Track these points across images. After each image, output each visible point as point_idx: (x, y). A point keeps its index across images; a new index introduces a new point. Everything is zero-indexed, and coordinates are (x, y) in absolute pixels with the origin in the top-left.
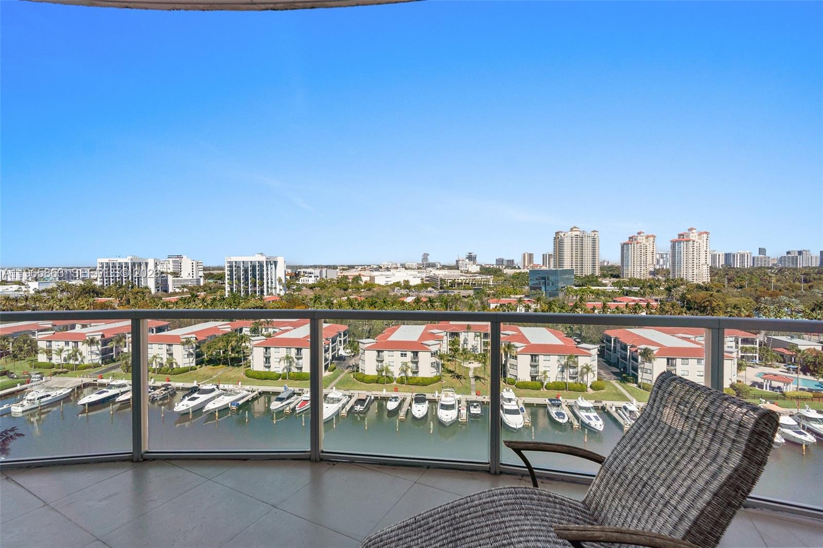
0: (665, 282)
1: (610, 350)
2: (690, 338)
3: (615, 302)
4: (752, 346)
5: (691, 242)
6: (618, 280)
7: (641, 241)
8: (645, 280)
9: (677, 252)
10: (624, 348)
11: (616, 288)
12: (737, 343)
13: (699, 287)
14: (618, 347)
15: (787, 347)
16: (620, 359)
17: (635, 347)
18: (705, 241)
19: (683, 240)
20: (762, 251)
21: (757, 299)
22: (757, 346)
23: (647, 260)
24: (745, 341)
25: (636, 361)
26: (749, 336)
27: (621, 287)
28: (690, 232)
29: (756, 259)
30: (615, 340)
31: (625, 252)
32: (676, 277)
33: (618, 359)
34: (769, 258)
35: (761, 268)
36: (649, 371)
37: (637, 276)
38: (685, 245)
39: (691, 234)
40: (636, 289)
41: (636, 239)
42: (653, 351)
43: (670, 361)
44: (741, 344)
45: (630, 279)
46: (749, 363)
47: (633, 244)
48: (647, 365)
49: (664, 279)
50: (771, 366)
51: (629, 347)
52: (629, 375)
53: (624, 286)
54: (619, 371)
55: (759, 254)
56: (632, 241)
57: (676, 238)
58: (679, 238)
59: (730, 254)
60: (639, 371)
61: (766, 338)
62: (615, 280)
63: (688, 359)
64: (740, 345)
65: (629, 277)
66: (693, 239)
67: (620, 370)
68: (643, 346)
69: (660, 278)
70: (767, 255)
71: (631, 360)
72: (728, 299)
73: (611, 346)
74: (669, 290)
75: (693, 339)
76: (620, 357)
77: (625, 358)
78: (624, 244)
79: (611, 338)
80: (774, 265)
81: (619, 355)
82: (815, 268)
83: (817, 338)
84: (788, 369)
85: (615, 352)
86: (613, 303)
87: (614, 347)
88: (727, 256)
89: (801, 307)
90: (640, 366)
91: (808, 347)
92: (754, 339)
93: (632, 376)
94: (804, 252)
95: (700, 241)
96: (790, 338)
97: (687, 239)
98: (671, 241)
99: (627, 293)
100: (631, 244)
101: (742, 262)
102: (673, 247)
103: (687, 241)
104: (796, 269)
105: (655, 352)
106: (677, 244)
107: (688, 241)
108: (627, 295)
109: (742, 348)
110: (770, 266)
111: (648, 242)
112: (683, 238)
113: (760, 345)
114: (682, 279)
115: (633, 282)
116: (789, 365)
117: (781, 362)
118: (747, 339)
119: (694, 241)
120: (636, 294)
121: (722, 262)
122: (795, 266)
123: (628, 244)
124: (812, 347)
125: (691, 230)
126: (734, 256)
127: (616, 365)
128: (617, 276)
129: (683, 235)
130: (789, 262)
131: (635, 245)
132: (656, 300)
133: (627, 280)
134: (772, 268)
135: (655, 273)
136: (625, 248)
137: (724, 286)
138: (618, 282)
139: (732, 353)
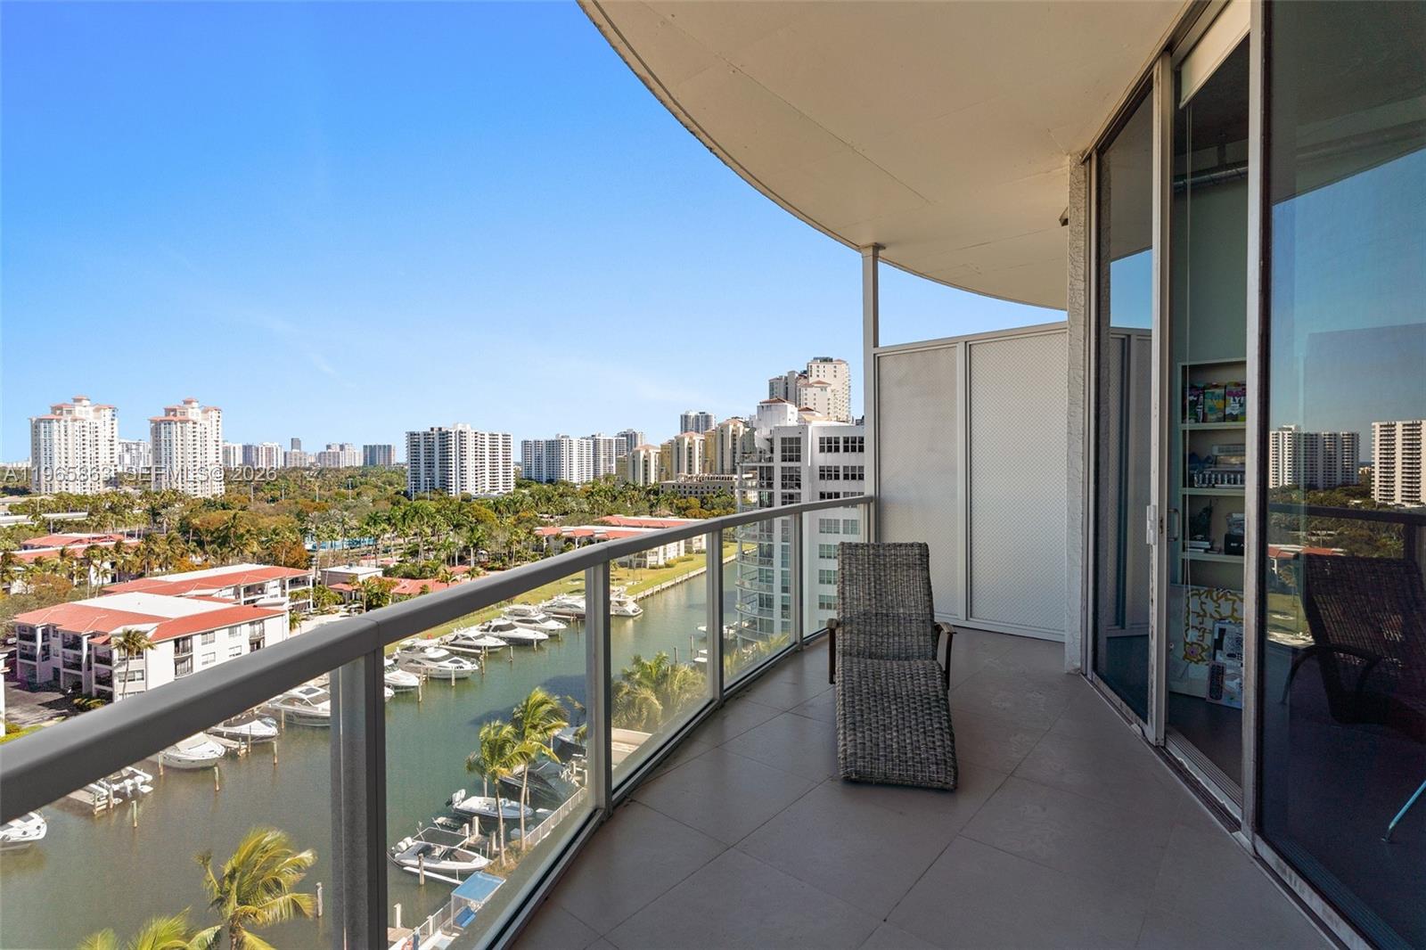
0: (141, 498)
1: (33, 658)
2: (211, 595)
3: (26, 548)
4: (305, 588)
5: (190, 425)
6: (24, 499)
7: (83, 416)
8: (98, 497)
9: (163, 443)
10: (75, 643)
11: (24, 517)
12: (284, 588)
13: (209, 504)
14: (56, 644)
15: (348, 581)
16: (63, 670)
17: (104, 634)
18: (215, 423)
19: (175, 419)
20: (295, 443)
21: (301, 516)
22: (311, 587)
23: (99, 455)
24: (294, 582)
25: (108, 661)
26: (297, 573)
27: (35, 514)
28: (187, 406)
29: (288, 456)
30: (45, 634)
31: (42, 437)
32: (164, 488)
33: (56, 671)
34: (305, 453)
35: (295, 469)
36: (138, 675)
37: (75, 489)
38: (179, 429)
39: (190, 410)
40: (80, 516)
41: (69, 412)
42: (146, 632)
43: (181, 643)
44: (290, 588)
45: (60, 497)
46: (303, 615)
47: (62, 423)
48: (135, 664)
49: (138, 492)
50: (329, 612)
51: (85, 639)
52: (89, 697)
53: (45, 512)
54: (62, 696)
55: (292, 448)
56: (61, 414)
57: (161, 415)
58: (167, 414)
59: (250, 447)
60: (116, 681)
61: (319, 573)
62: (18, 500)
63: (213, 632)
64: (288, 590)
65: (56, 492)
66: (194, 418)
67: (63, 692)
68: (120, 630)
69: (130, 490)
70: (303, 449)
71: (94, 665)
72: (260, 520)
73: (35, 648)
74: (154, 513)
75: (216, 595)
76: (60, 666)
77: (77, 665)
78: (41, 420)
79: (33, 630)
80: (312, 464)
81: (57, 662)
82: (359, 468)
83: (373, 562)
84: (349, 611)
85: (48, 659)
86: (23, 551)
87: (43, 648)
88: (247, 449)
89: (354, 523)
90: (116, 671)
91: (369, 575)
92: (305, 577)
93: (98, 697)
94: (346, 447)
95: (207, 423)
96: (347, 566)
97: (182, 418)
98: (152, 421)
99: (60, 526)
100: (58, 421)
101: (270, 461)
102: (156, 432)
103: (182, 422)
104: (338, 470)
105: (149, 635)
106: (163, 426)
107: (184, 422)
108: (55, 531)
109: (291, 594)
110: (308, 465)
111: (99, 418)
112: (175, 415)
113: (314, 585)
114: (175, 492)
115: (65, 502)
116: (350, 605)
117: (341, 604)
118: (297, 578)
119: (195, 423)
120: (80, 527)
121: (239, 460)
122: (336, 466)
123: (50, 421)
124: (373, 575)
125: (188, 402)
126: (257, 450)
127: (52, 686)
128: (23, 492)
129: (174, 410)
130: (330, 460)
131: (70, 423)
132: (131, 535)
133: (50, 499)
134: (309, 469)
135: (115, 481)
136: (42, 430)
137: (250, 499)
138: (25, 505)
139: (282, 604)
